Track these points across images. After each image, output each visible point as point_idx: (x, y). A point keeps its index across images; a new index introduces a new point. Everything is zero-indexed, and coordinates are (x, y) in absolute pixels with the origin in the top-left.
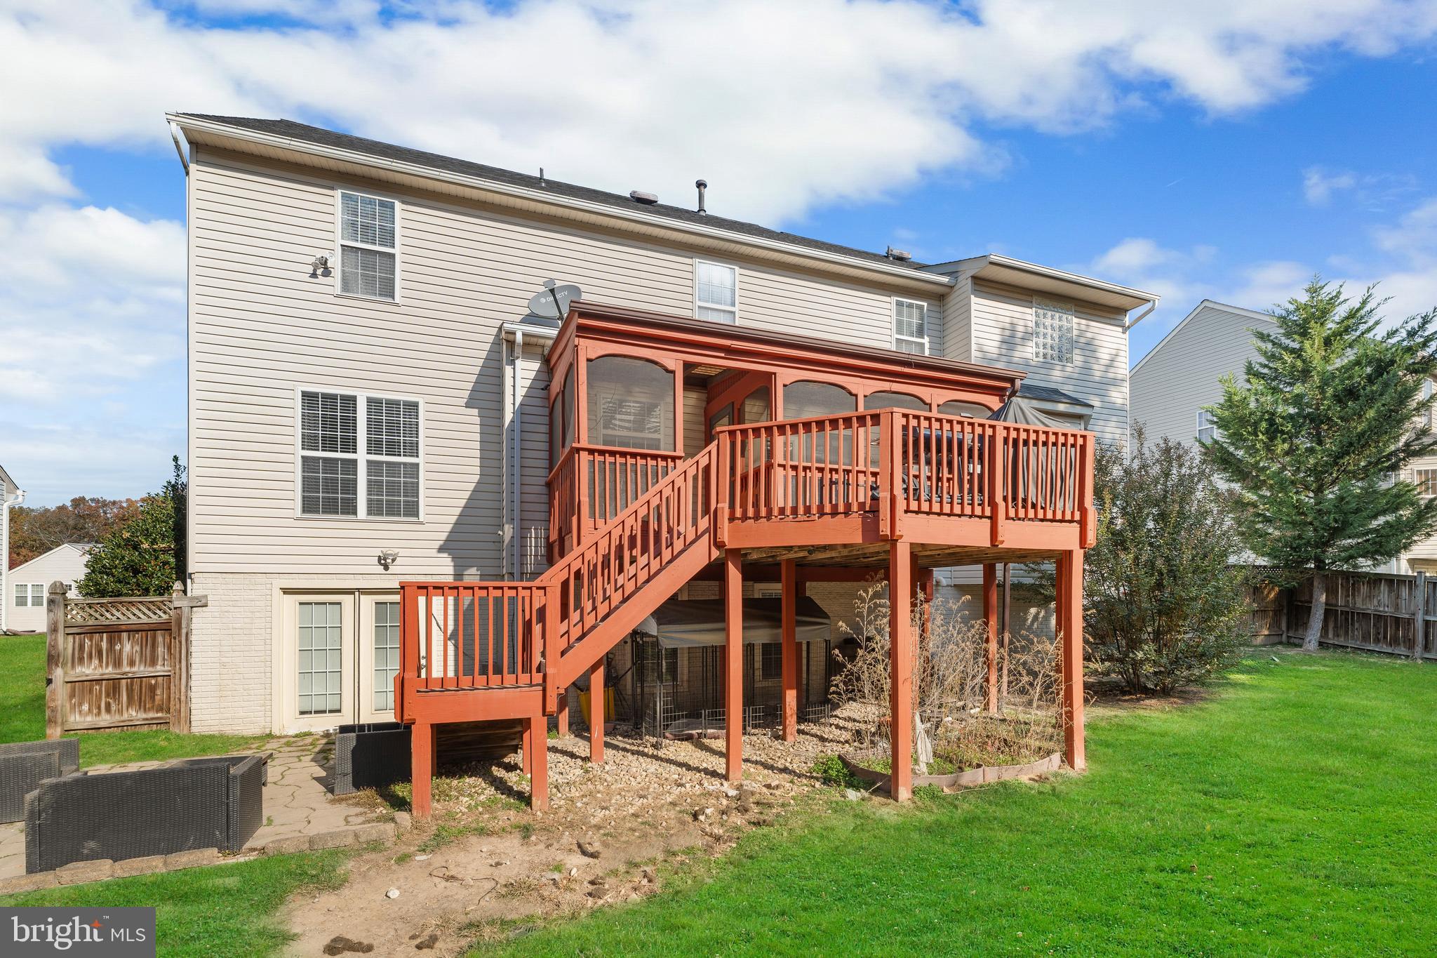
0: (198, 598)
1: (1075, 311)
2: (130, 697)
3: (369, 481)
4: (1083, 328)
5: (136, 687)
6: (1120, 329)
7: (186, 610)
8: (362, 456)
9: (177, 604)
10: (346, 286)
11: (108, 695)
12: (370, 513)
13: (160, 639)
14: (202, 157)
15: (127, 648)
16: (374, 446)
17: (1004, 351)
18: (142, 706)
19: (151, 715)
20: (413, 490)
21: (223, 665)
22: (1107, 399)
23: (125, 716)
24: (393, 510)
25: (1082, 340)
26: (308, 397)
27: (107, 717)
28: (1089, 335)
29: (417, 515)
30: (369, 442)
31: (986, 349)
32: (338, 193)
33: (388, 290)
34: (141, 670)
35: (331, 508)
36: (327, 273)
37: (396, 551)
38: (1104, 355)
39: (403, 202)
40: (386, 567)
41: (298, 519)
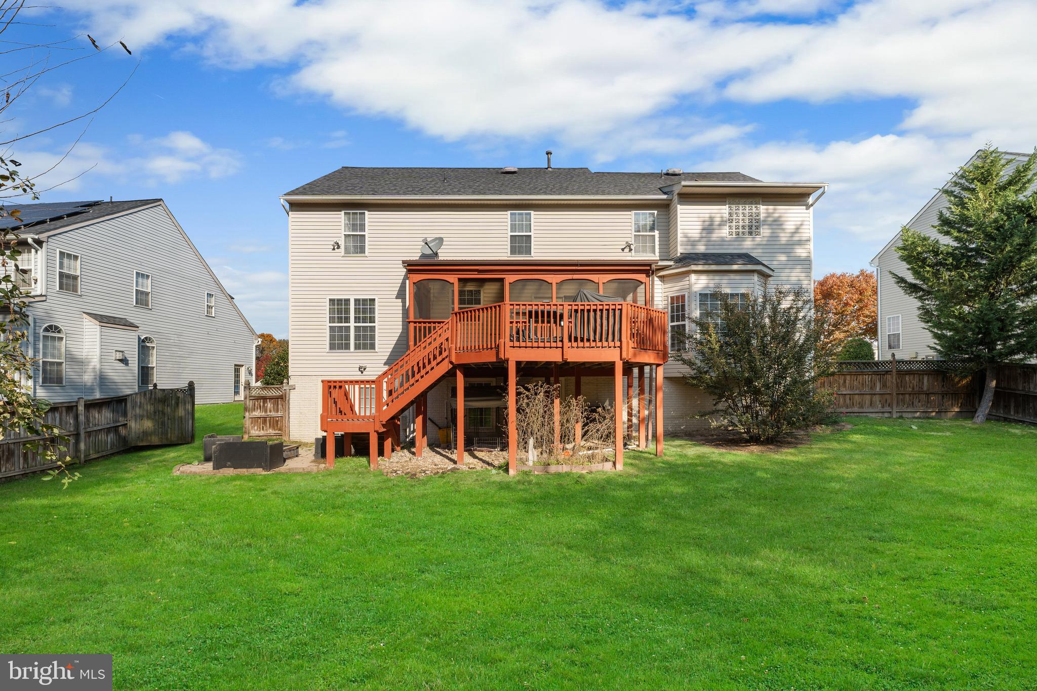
0: (292, 386)
1: (763, 201)
2: (270, 425)
3: (355, 335)
4: (771, 211)
5: (272, 421)
6: (804, 207)
7: (288, 391)
8: (352, 324)
9: (284, 388)
10: (347, 251)
11: (263, 424)
12: (356, 348)
13: (280, 402)
14: (293, 208)
15: (269, 405)
16: (357, 320)
17: (704, 235)
18: (274, 429)
19: (277, 432)
20: (373, 338)
21: (301, 413)
22: (792, 255)
23: (268, 432)
24: (365, 347)
25: (770, 219)
26: (332, 301)
27: (262, 432)
28: (776, 215)
29: (374, 349)
30: (355, 317)
31: (690, 235)
32: (343, 213)
33: (362, 250)
34: (273, 414)
35: (340, 347)
36: (339, 247)
37: (366, 365)
38: (790, 226)
39: (369, 211)
40: (362, 373)
41: (328, 352)
